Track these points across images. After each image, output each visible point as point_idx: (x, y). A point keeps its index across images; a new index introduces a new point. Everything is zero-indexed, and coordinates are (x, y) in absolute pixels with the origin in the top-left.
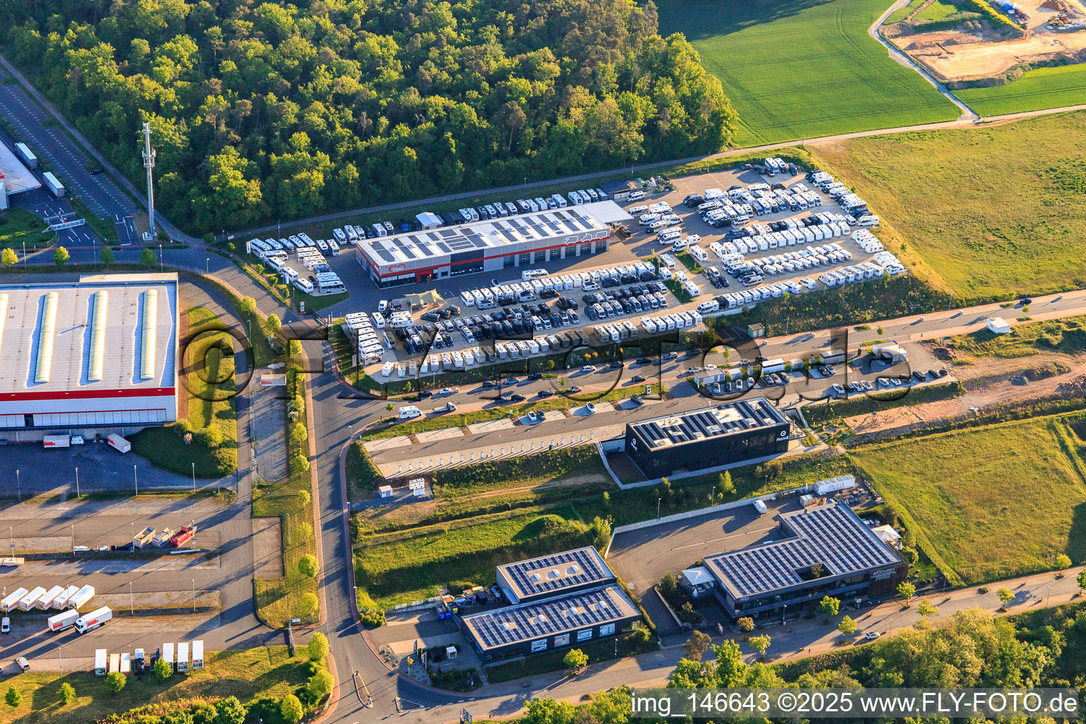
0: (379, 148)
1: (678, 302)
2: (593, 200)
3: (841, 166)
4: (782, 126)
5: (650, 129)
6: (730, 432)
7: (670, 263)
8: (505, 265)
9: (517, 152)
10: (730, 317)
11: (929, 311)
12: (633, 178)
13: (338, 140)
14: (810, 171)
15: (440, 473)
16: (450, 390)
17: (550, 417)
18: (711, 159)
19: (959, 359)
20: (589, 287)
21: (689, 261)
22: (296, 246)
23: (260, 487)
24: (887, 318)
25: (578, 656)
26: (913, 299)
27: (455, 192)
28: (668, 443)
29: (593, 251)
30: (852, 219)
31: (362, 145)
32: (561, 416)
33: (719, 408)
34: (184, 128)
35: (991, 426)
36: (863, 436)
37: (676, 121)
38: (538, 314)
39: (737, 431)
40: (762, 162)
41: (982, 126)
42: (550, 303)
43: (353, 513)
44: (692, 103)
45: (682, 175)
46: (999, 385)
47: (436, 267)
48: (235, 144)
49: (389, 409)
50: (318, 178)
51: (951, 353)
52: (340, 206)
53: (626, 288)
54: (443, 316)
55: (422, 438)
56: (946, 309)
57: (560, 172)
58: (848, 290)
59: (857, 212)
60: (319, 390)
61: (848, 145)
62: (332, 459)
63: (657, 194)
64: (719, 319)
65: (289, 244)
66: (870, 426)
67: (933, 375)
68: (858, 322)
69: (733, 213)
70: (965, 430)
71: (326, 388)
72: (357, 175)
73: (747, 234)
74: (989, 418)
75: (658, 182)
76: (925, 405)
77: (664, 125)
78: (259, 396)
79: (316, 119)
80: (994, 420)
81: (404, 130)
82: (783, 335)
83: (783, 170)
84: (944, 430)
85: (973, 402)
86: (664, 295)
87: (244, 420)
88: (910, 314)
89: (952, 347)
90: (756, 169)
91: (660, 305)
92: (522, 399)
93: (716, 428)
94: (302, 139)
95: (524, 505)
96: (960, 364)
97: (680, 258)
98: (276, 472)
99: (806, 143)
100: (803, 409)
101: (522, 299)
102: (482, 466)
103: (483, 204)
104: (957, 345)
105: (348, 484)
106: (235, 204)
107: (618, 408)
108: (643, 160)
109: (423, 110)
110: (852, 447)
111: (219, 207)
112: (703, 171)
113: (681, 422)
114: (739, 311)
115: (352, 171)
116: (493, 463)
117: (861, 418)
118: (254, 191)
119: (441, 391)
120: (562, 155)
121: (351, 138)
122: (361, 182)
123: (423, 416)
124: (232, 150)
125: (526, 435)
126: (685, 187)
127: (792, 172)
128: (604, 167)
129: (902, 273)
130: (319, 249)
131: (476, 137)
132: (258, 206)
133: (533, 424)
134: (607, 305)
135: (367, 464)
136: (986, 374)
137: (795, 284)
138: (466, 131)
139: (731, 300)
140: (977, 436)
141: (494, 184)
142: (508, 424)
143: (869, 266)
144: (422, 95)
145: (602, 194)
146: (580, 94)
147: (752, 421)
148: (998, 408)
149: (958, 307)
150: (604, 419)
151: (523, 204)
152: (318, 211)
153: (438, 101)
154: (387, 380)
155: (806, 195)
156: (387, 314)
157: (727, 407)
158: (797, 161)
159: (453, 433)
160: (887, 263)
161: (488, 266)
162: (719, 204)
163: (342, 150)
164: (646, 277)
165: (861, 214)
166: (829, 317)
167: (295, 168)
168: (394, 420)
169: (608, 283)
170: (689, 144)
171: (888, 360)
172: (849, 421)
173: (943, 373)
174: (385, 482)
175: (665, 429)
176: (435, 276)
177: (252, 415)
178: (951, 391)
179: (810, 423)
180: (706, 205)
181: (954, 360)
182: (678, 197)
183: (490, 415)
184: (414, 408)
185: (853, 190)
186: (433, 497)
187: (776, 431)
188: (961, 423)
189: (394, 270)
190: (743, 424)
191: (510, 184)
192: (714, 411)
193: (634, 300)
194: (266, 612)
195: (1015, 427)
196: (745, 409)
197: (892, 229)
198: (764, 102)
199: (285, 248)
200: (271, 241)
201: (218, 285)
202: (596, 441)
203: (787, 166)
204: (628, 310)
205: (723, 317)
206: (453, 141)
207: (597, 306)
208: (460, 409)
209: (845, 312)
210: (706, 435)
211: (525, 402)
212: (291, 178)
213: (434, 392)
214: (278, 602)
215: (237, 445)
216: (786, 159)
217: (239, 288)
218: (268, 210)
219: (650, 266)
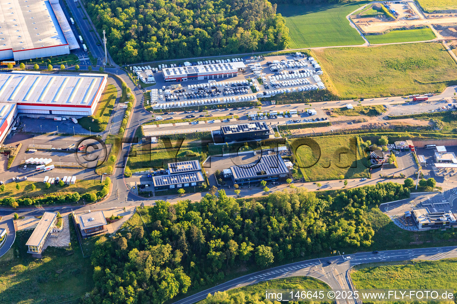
0: (177, 42)
1: (252, 92)
2: (239, 61)
3: (320, 56)
4: (307, 43)
5: (261, 42)
6: (251, 131)
7: (253, 81)
8: (205, 78)
9: (220, 46)
10: (267, 98)
11: (330, 100)
12: (253, 56)
13: (164, 39)
14: (308, 56)
15: (161, 136)
16: (174, 113)
17: (200, 123)
18: (280, 52)
19: (333, 115)
20: (227, 86)
21: (260, 81)
22: (146, 69)
23: (109, 136)
24: (316, 102)
25: (182, 191)
26: (326, 97)
27: (198, 57)
28: (231, 132)
29: (232, 76)
30: (315, 71)
31: (172, 41)
32: (204, 122)
33: (250, 124)
34: (123, 33)
35: (336, 136)
36: (294, 135)
37: (269, 40)
38: (208, 93)
39: (253, 130)
40: (295, 53)
41: (370, 47)
42: (213, 90)
43: (132, 145)
44: (276, 35)
45: (269, 56)
46: (343, 124)
47: (183, 78)
48: (135, 39)
49: (153, 117)
50: (155, 50)
51: (331, 113)
52: (162, 59)
53: (237, 87)
54: (180, 91)
55: (160, 126)
56: (336, 100)
57: (232, 53)
58: (305, 93)
59: (317, 70)
60: (136, 110)
61: (324, 50)
62: (133, 130)
63: (259, 61)
64: (263, 98)
65: (144, 68)
66: (298, 133)
67: (323, 119)
68: (307, 102)
69: (279, 68)
70: (327, 136)
71: (138, 109)
72: (167, 49)
73: (281, 74)
74: (336, 133)
75: (261, 57)
76: (317, 128)
77: (266, 41)
78: (119, 111)
79: (160, 33)
80: (338, 134)
81: (184, 38)
82: (282, 104)
83: (301, 56)
84: (321, 136)
85: (333, 128)
86: (249, 90)
87: (112, 117)
88: (324, 101)
89: (332, 111)
90: (293, 55)
91: (246, 93)
92: (194, 117)
93: (247, 129)
94: (154, 38)
96: (333, 117)
97: (258, 80)
98: (115, 132)
99: (311, 49)
100: (278, 126)
101: (205, 88)
102: (175, 135)
103: (205, 61)
104: (334, 111)
106: (129, 56)
107: (222, 122)
108: (257, 51)
109: (192, 32)
110: (290, 138)
111: (125, 56)
112: (276, 55)
113: (237, 127)
114: (270, 96)
115: (166, 48)
116: (178, 134)
117: (295, 130)
118: (135, 52)
119: (171, 113)
120: (231, 47)
121: (169, 39)
122: (169, 51)
123: (163, 119)
124: (133, 40)
125: (192, 127)
126: (268, 59)
127: (303, 57)
128: (246, 52)
129: (324, 88)
130: (152, 70)
131: (206, 40)
132: (136, 57)
133: (195, 124)
134: (229, 92)
135: (141, 132)
136: (340, 120)
137: (289, 90)
138: (203, 39)
139: (267, 93)
140: (331, 138)
141: (211, 55)
142: (187, 124)
143: (314, 86)
144: (194, 28)
145: (242, 60)
146: (241, 30)
147: (259, 128)
148: (340, 130)
149: (340, 100)
150: (217, 124)
151: (217, 61)
152: (156, 60)
153: (198, 29)
154: (156, 109)
155: (303, 64)
156: (164, 90)
157: (253, 123)
158: (305, 54)
159: (171, 125)
160: (320, 85)
161: (199, 78)
162: (276, 65)
163: (165, 42)
164: (246, 84)
165: (318, 70)
166: (297, 100)
167: (149, 46)
168: (154, 120)
169: (233, 85)
170: (274, 47)
171: (310, 114)
172: (292, 131)
173: (326, 119)
174: (144, 137)
175: (231, 129)
176: (182, 80)
177: (115, 115)
178: (328, 124)
179: (279, 130)
180: (272, 65)
181: (332, 116)
182: (264, 62)
183: (183, 120)
184: (161, 117)
185: (319, 63)
186: (157, 143)
187: (265, 131)
188: (327, 134)
189: (170, 77)
190: (255, 129)
191: (216, 55)
192: (248, 124)
193: (238, 91)
194: (97, 170)
195: (343, 136)
196: (258, 124)
197: (327, 75)
198: (303, 36)
199: (142, 70)
200: (139, 67)
201: (119, 79)
202: (211, 131)
203: (302, 55)
204: (236, 93)
205: (264, 98)
206: (198, 41)
207: (226, 92)
208: (175, 118)
209: (303, 99)
210: (243, 131)
211: (195, 118)
212: (147, 49)
213: (169, 113)
214: (103, 168)
215: (107, 123)
216: (302, 53)
217: (125, 80)
218: (140, 58)
219: (247, 81)
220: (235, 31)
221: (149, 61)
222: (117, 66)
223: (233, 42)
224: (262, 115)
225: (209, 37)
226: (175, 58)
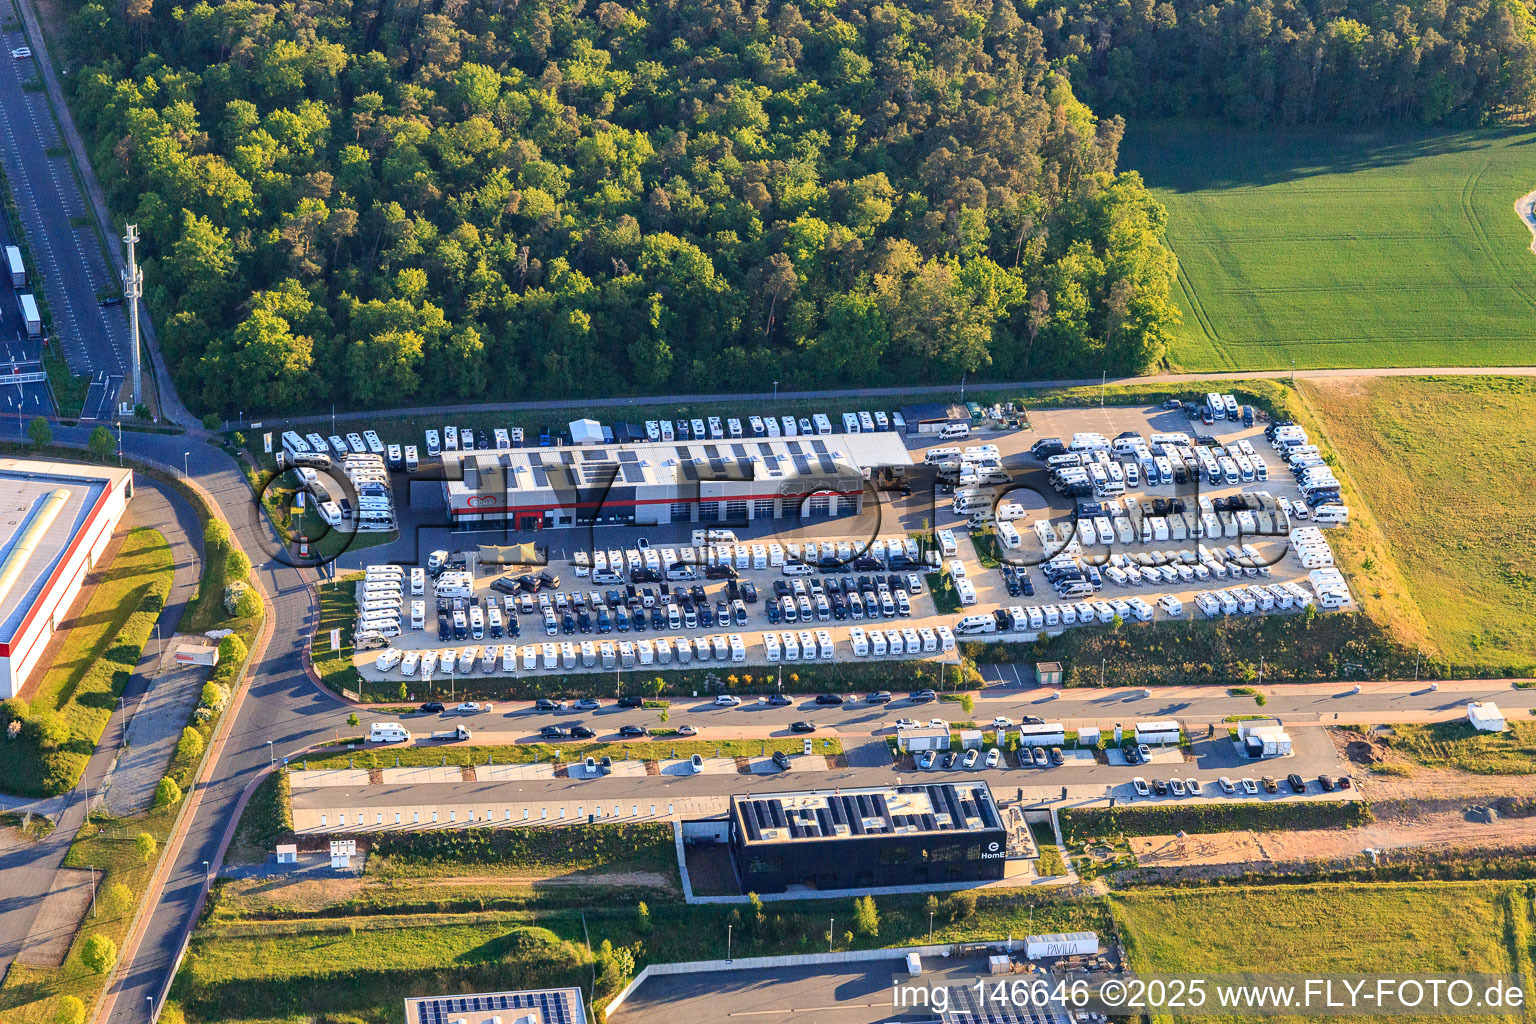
0: (539, 309)
1: (933, 610)
2: (878, 429)
3: (1344, 420)
4: (1277, 343)
5: (1014, 324)
6: (898, 832)
7: (947, 544)
8: (675, 518)
9: (781, 337)
10: (1014, 647)
11: (1378, 677)
12: (964, 402)
13: (471, 287)
14: (1276, 418)
15: (388, 836)
16: (476, 705)
17: (618, 770)
18: (1119, 386)
19: (1386, 764)
20: (792, 569)
21: (988, 547)
22: (351, 450)
23: (96, 821)
24: (1297, 681)
26: (1353, 654)
27: (655, 392)
28: (783, 836)
29: (833, 511)
30: (1302, 507)
31: (512, 298)
32: (639, 770)
33: (901, 790)
34: (244, 244)
35: (1393, 884)
36: (1150, 871)
37: (1061, 315)
38: (682, 601)
39: (912, 831)
40: (1202, 399)
42: (714, 588)
43: (218, 882)
44: (1100, 289)
45: (1055, 405)
46: (1440, 817)
48: (307, 279)
49: (352, 723)
50: (412, 343)
51: (1377, 751)
52: (450, 395)
53: (854, 577)
54: (526, 586)
55: (391, 776)
56: (1409, 678)
57: (845, 379)
58: (1236, 625)
59: (1318, 497)
60: (264, 680)
61: (1373, 389)
62: (232, 791)
63: (996, 431)
64: (991, 646)
65: (340, 445)
66: (1171, 856)
67: (1324, 785)
68: (1240, 682)
69: (1101, 475)
70: (1341, 885)
71: (278, 677)
72: (480, 345)
74: (1397, 870)
75: (1006, 413)
76: (1289, 834)
77: (1040, 320)
78: (168, 678)
79: (452, 251)
80: (1403, 875)
81: (582, 283)
82: (1096, 686)
83: (1232, 416)
84: (1304, 880)
85: (1377, 839)
86: (917, 595)
87: (124, 713)
88: (1341, 678)
89: (1384, 742)
90: (1190, 408)
91: (900, 612)
92: (588, 735)
93: (879, 822)
94: (416, 279)
95: (505, 906)
96: (1382, 773)
97: (975, 540)
98: (132, 801)
99: (1296, 375)
100: (1062, 813)
101: (672, 574)
102: (464, 834)
103: (688, 417)
104: (1395, 740)
105: (238, 833)
106: (262, 372)
107: (744, 770)
108: (986, 374)
109: (631, 255)
110: (1126, 887)
111: (241, 373)
112: (1094, 404)
113: (824, 804)
114: (1032, 637)
115: (475, 338)
116: (484, 832)
117: (1159, 841)
118: (300, 353)
119: (461, 706)
120: (843, 350)
121: (497, 285)
122: (492, 357)
123: (412, 741)
124: (294, 284)
125: (568, 792)
126: (1044, 426)
127: (1247, 421)
128: (926, 379)
129: (1348, 606)
130: (386, 460)
131: (705, 304)
132: (302, 379)
133: (586, 778)
134: (805, 601)
135: (279, 806)
136: (1421, 796)
137: (1145, 605)
138: (689, 295)
139: (1019, 616)
140: (1360, 898)
141: (725, 387)
142: (546, 772)
143: (1291, 590)
144: (646, 228)
145: (898, 422)
146: (903, 253)
147: (946, 818)
148: (1420, 855)
149: (1433, 677)
150: (713, 785)
151: (756, 423)
152: (412, 399)
153: (666, 241)
154: (379, 678)
155: (1243, 461)
156: (435, 574)
157: (916, 790)
158: (1262, 403)
159: (451, 775)
160: (1331, 588)
161: (642, 513)
162: (1087, 458)
163: (475, 304)
164: (901, 563)
165: (1322, 501)
166: (1188, 667)
167: (381, 323)
168: (360, 742)
170: (1088, 355)
171: (1255, 753)
172: (1139, 844)
173: (1344, 784)
174: (289, 836)
175: (790, 814)
177: (143, 705)
178: (1349, 816)
179: (1066, 837)
180: (1061, 459)
181: (1377, 766)
182: (1021, 443)
183: (524, 753)
184: (396, 726)
185: (1328, 461)
186: (362, 874)
187: (982, 840)
188: (1338, 872)
190: (927, 821)
191: (753, 389)
192: (888, 794)
193: (855, 598)
195: (1435, 891)
196: (942, 798)
197: (1375, 531)
198: (1262, 302)
199: (332, 451)
200: (314, 438)
201: (196, 497)
202: (676, 819)
203: (1240, 409)
204: (840, 612)
205: (1000, 644)
206: (657, 309)
207: (788, 601)
208: (476, 738)
209: (1221, 662)
210: (854, 831)
211: (592, 741)
212: (367, 339)
213: (448, 707)
214: (32, 1006)
215: (93, 749)
216: (1243, 398)
217: (226, 506)
218: (324, 388)
219: (911, 546)
220: (872, 257)
221: (377, 405)
222: (194, 427)
223: (850, 321)
224: (974, 745)
225: (722, 286)
226: (525, 394)
